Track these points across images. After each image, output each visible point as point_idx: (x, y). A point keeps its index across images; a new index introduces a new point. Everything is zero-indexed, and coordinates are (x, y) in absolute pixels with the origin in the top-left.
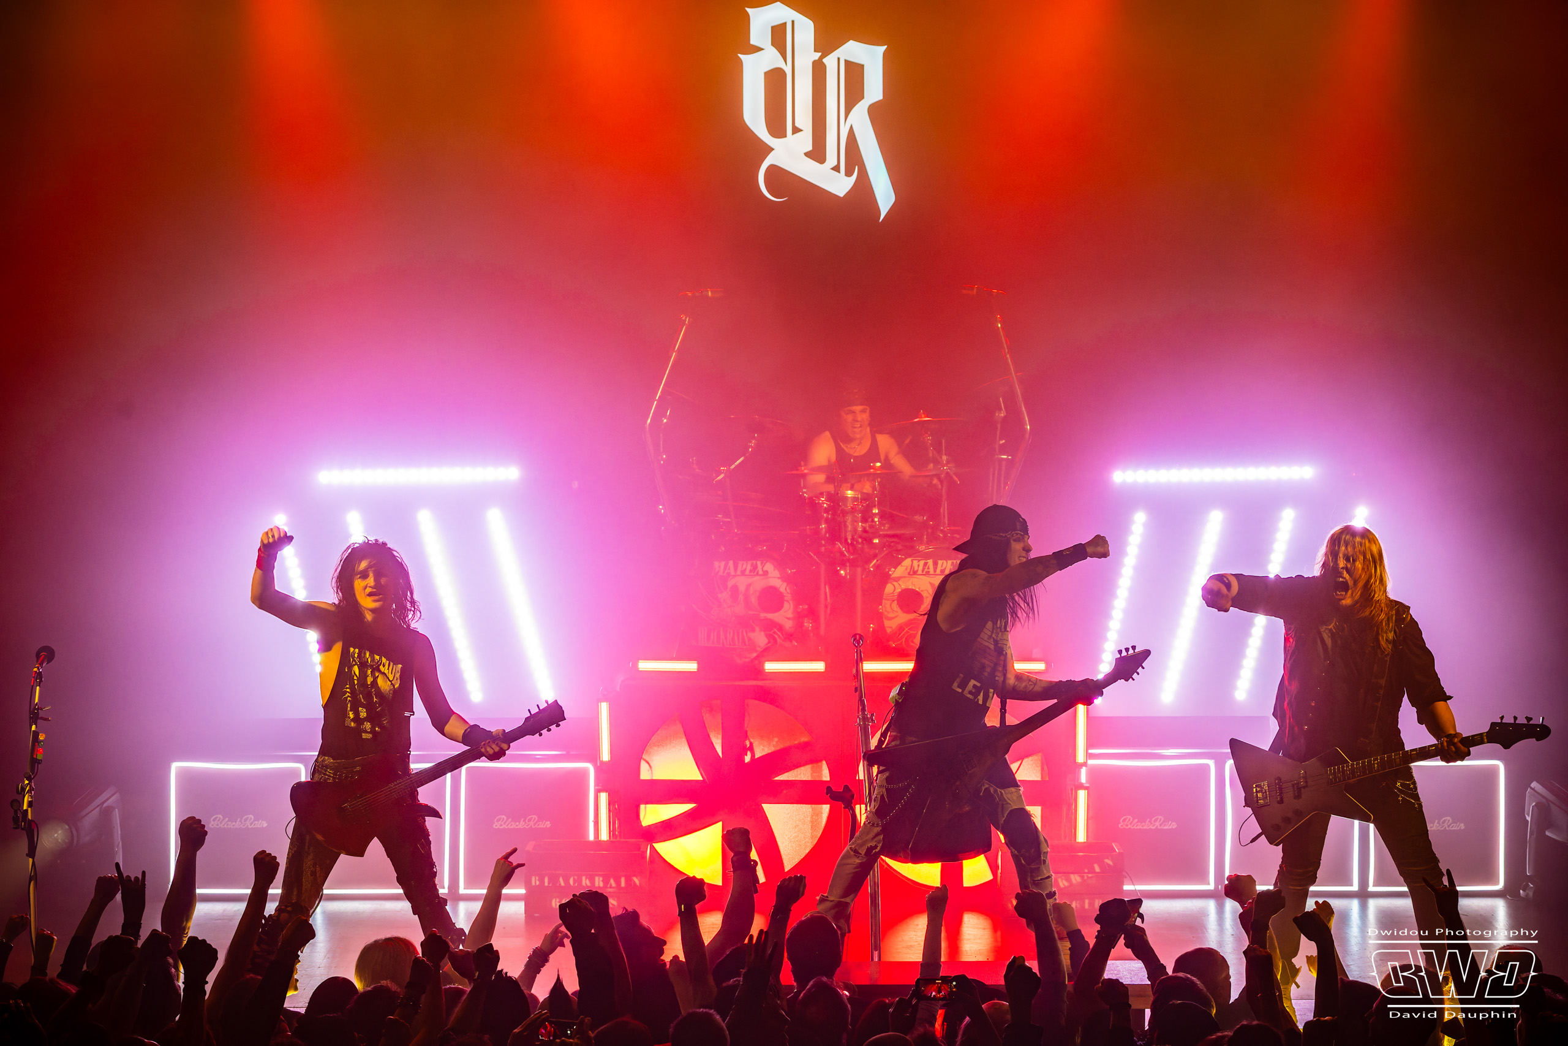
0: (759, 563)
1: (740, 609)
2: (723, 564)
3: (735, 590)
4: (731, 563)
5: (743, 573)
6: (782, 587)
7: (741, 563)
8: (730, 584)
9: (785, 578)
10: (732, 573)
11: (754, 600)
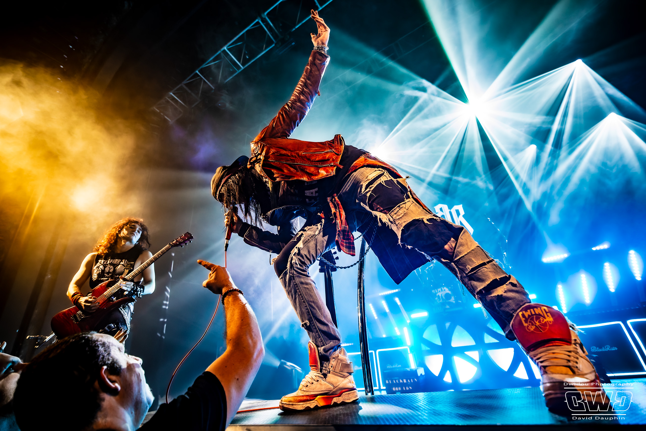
0: (442, 288)
1: (441, 301)
2: (434, 291)
3: (439, 296)
4: (436, 290)
5: (439, 291)
6: (450, 292)
7: (438, 289)
8: (437, 295)
9: (450, 290)
10: (437, 292)
11: (444, 298)
